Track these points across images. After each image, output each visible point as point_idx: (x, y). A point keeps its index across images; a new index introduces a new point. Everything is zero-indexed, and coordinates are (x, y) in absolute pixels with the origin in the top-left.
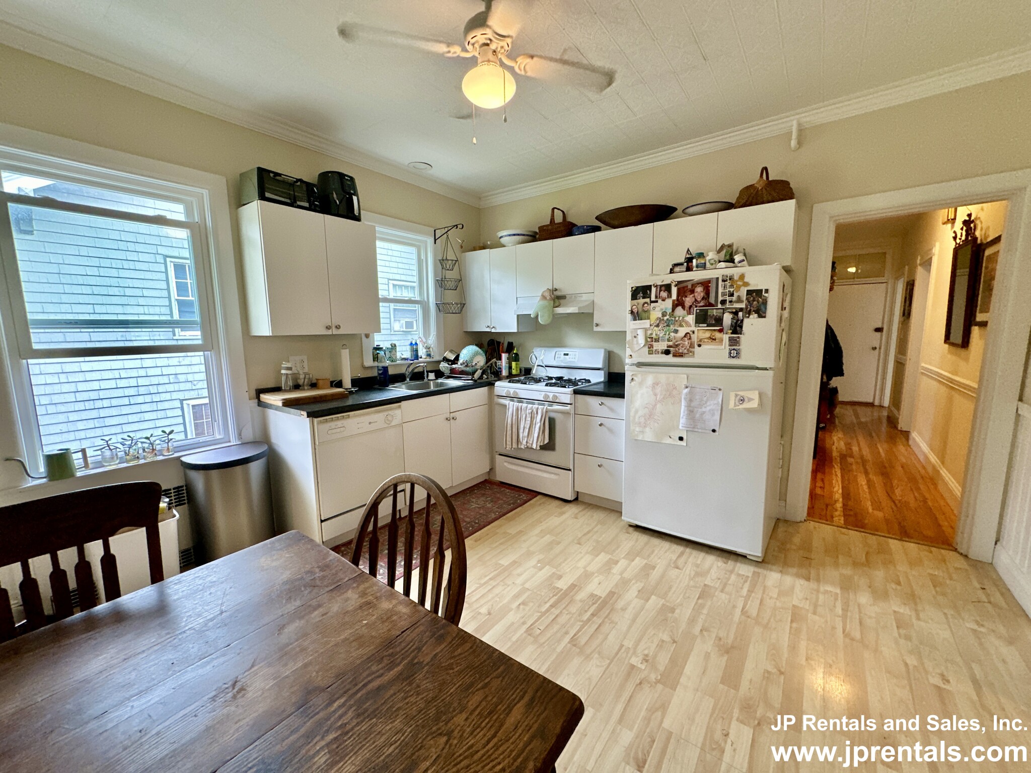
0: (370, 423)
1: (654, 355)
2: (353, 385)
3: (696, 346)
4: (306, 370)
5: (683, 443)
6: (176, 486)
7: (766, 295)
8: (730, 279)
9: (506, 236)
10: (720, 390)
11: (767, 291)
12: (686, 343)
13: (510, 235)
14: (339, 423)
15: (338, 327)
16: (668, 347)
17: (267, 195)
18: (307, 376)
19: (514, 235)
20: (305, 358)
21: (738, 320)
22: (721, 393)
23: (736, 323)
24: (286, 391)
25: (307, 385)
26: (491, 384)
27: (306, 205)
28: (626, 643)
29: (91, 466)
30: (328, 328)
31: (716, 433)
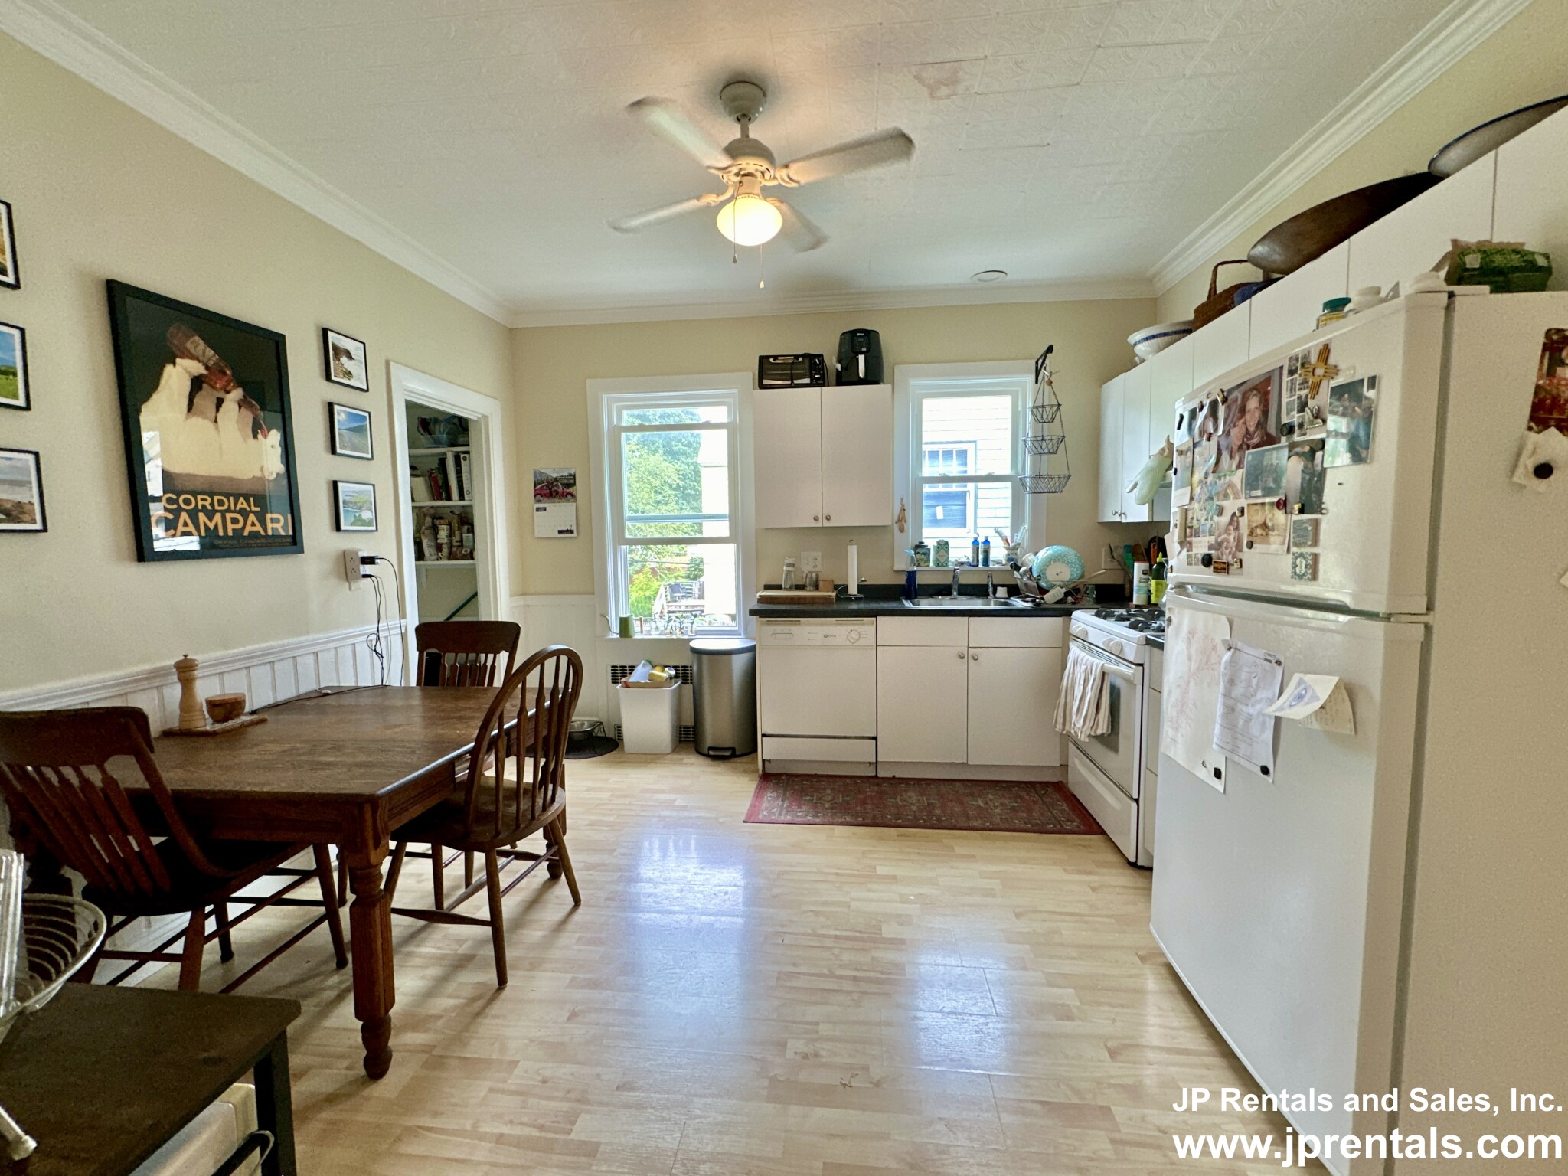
0: (826, 636)
1: (1193, 566)
2: (860, 592)
3: (1245, 548)
4: (817, 569)
5: (1220, 786)
6: (683, 664)
7: (1371, 394)
8: (1303, 365)
9: (1139, 342)
10: (1279, 663)
11: (1373, 382)
12: (1231, 538)
13: (1147, 339)
14: (786, 628)
15: (828, 519)
16: (1211, 547)
17: (766, 382)
18: (809, 575)
19: (1154, 337)
20: (819, 554)
21: (1312, 475)
22: (1279, 670)
23: (1310, 480)
24: (786, 589)
25: (810, 585)
26: (1068, 613)
27: (807, 381)
28: (821, 1027)
29: (644, 633)
30: (816, 519)
31: (1269, 779)
